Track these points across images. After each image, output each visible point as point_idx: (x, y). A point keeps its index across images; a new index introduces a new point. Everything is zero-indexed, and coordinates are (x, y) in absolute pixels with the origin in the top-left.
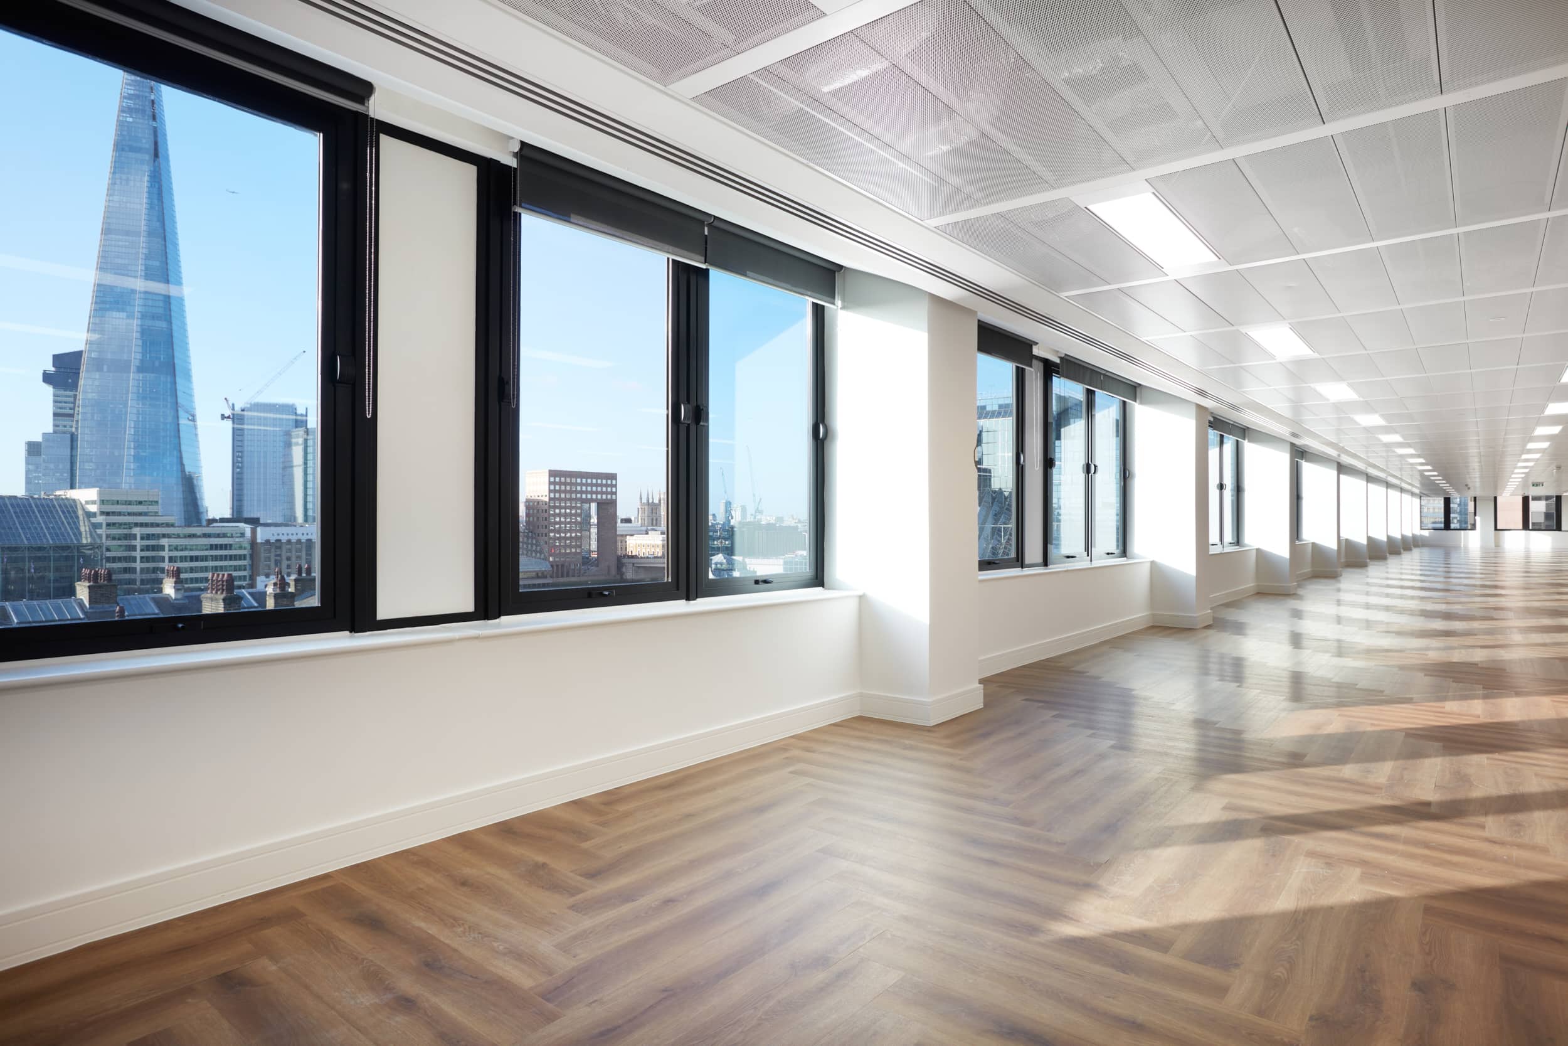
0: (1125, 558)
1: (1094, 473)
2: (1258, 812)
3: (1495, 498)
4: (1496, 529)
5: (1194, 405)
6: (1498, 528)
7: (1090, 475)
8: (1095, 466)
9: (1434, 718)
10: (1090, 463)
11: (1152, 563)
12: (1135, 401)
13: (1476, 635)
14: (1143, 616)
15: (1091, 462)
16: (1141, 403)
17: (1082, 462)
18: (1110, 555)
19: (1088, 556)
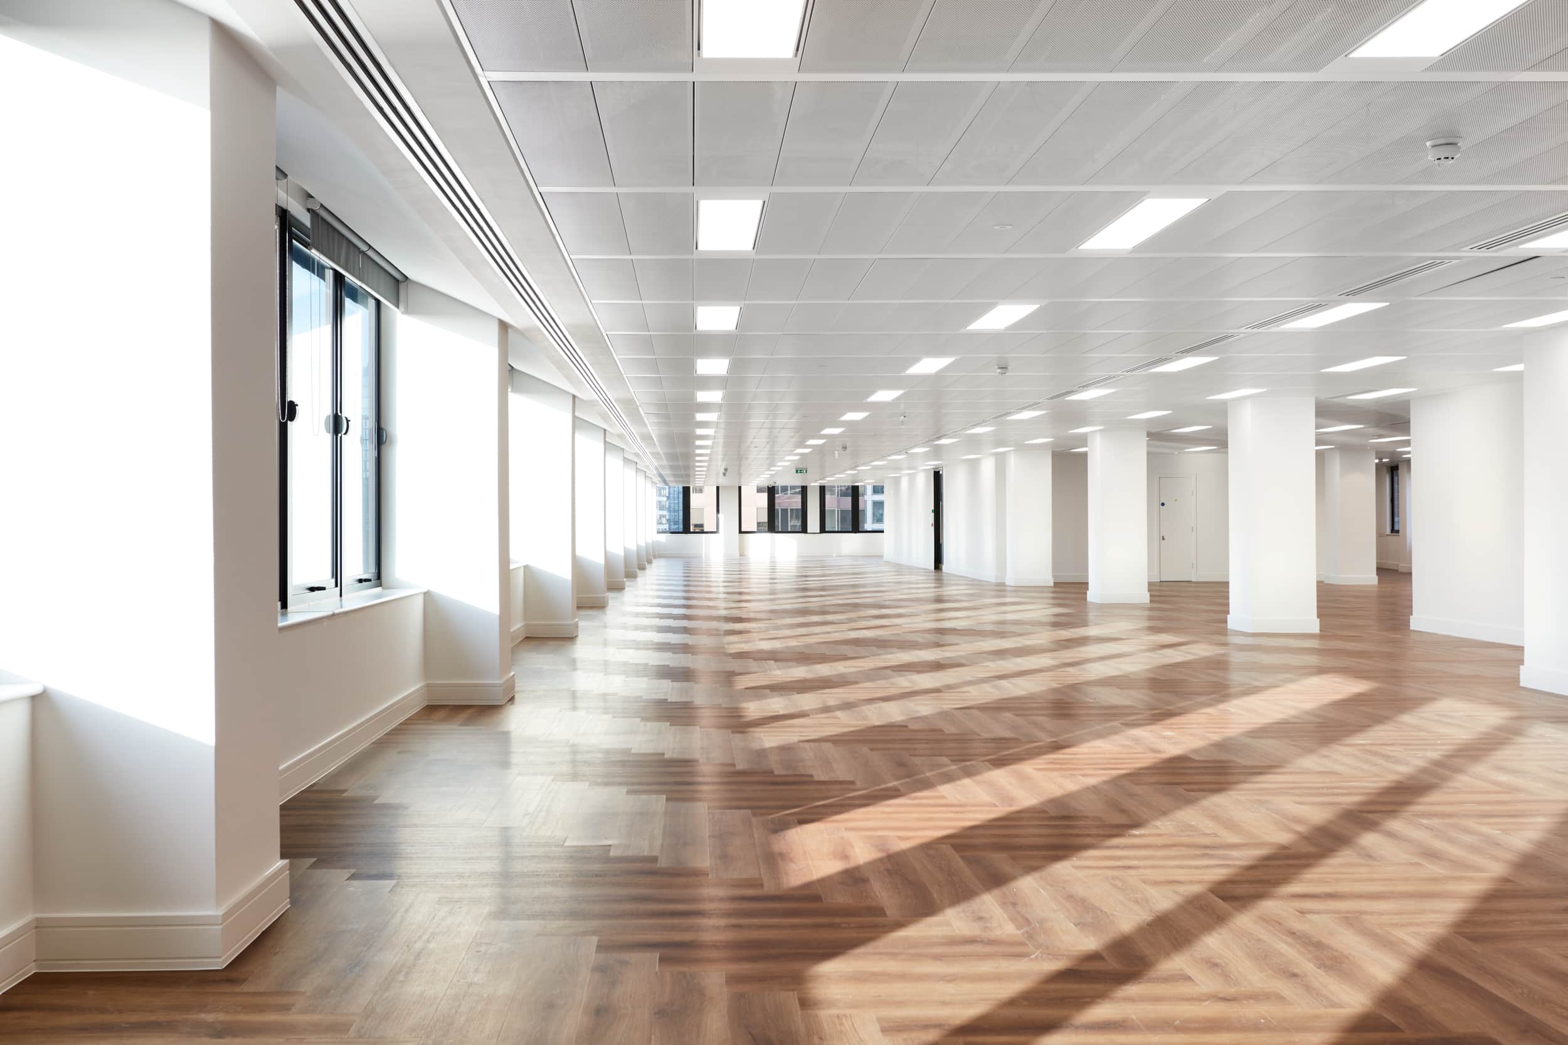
0: (379, 589)
1: (345, 434)
2: (938, 1026)
3: (740, 488)
4: (741, 532)
5: (497, 320)
6: (743, 530)
7: (339, 435)
8: (348, 421)
9: (952, 815)
10: (339, 414)
11: (427, 595)
12: (398, 306)
13: (856, 683)
14: (417, 690)
15: (341, 412)
16: (407, 311)
17: (328, 411)
18: (364, 583)
19: (336, 586)
